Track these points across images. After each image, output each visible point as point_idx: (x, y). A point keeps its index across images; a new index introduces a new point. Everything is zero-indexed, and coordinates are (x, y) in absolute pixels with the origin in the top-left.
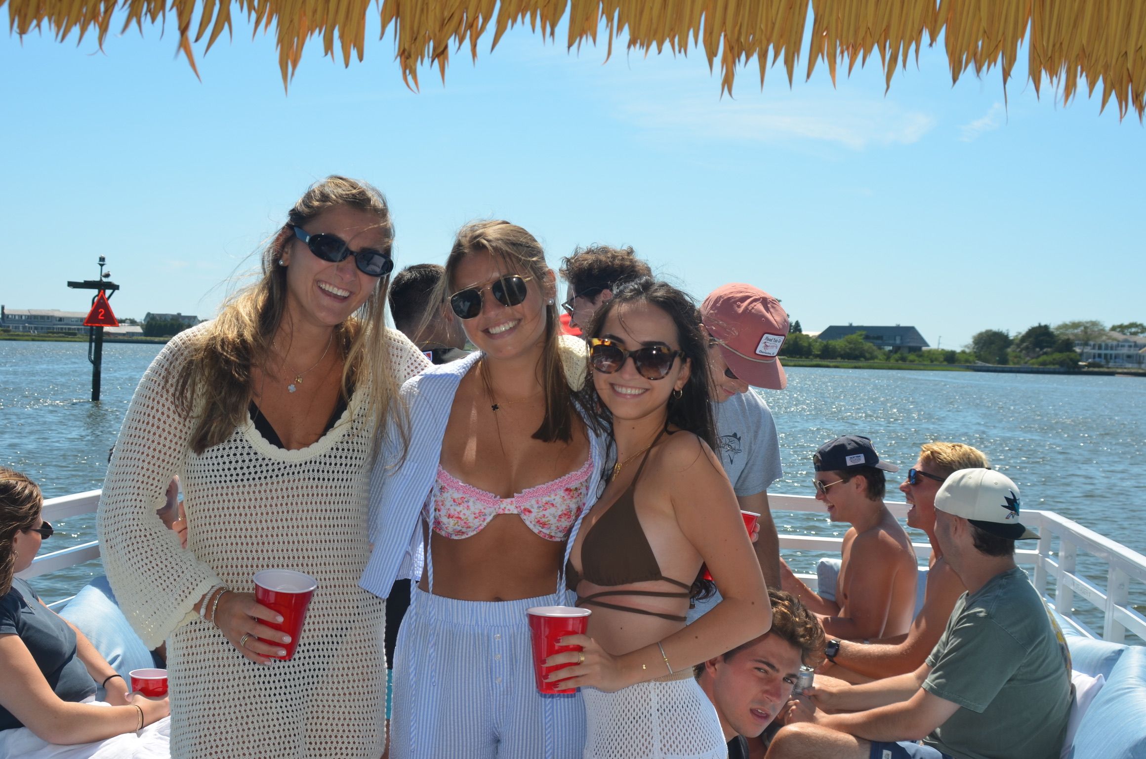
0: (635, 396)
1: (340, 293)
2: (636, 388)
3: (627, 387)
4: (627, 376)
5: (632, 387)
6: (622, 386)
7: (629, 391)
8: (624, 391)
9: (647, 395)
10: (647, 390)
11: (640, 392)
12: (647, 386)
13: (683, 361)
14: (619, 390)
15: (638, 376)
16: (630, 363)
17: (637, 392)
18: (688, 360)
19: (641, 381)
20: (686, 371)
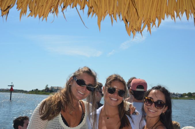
0: (153, 112)
1: (82, 93)
2: (154, 110)
3: (152, 110)
4: (152, 107)
5: (153, 110)
6: (151, 109)
7: (152, 111)
8: (151, 110)
9: (156, 112)
10: (156, 111)
11: (155, 111)
12: (156, 110)
13: (166, 106)
14: (150, 110)
15: (155, 107)
16: (154, 104)
17: (153, 111)
18: (167, 106)
19: (156, 109)
20: (166, 109)
